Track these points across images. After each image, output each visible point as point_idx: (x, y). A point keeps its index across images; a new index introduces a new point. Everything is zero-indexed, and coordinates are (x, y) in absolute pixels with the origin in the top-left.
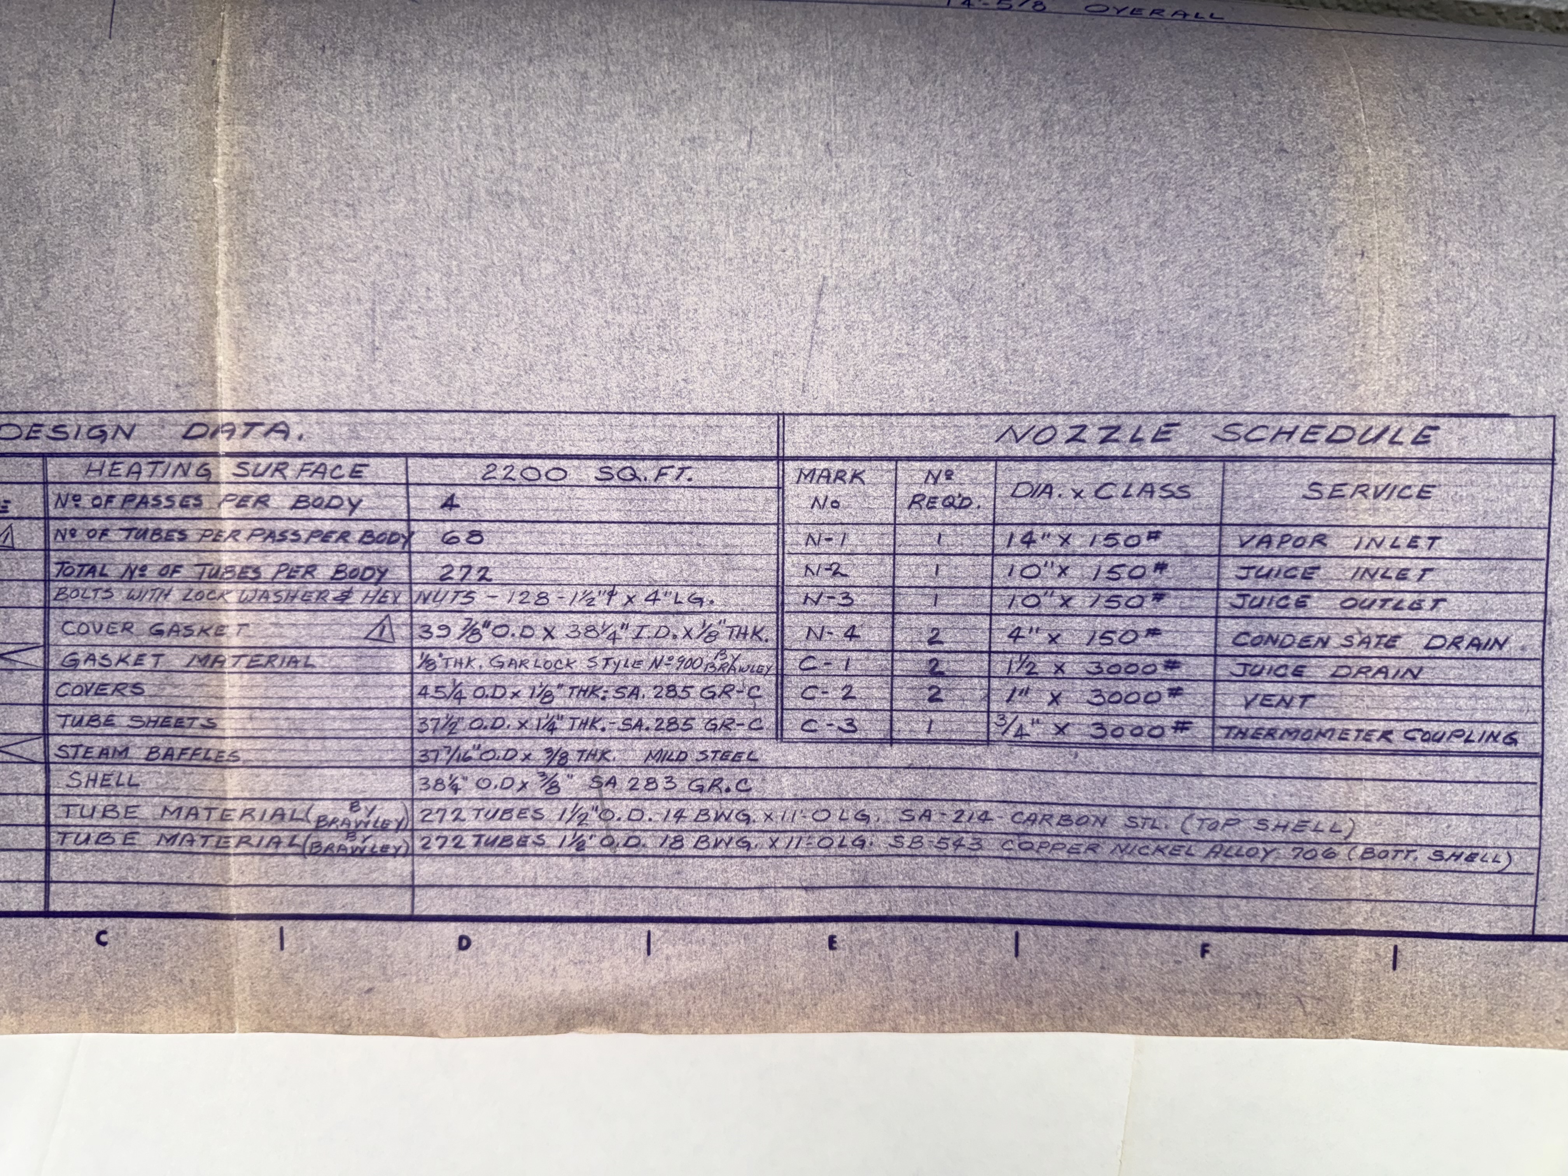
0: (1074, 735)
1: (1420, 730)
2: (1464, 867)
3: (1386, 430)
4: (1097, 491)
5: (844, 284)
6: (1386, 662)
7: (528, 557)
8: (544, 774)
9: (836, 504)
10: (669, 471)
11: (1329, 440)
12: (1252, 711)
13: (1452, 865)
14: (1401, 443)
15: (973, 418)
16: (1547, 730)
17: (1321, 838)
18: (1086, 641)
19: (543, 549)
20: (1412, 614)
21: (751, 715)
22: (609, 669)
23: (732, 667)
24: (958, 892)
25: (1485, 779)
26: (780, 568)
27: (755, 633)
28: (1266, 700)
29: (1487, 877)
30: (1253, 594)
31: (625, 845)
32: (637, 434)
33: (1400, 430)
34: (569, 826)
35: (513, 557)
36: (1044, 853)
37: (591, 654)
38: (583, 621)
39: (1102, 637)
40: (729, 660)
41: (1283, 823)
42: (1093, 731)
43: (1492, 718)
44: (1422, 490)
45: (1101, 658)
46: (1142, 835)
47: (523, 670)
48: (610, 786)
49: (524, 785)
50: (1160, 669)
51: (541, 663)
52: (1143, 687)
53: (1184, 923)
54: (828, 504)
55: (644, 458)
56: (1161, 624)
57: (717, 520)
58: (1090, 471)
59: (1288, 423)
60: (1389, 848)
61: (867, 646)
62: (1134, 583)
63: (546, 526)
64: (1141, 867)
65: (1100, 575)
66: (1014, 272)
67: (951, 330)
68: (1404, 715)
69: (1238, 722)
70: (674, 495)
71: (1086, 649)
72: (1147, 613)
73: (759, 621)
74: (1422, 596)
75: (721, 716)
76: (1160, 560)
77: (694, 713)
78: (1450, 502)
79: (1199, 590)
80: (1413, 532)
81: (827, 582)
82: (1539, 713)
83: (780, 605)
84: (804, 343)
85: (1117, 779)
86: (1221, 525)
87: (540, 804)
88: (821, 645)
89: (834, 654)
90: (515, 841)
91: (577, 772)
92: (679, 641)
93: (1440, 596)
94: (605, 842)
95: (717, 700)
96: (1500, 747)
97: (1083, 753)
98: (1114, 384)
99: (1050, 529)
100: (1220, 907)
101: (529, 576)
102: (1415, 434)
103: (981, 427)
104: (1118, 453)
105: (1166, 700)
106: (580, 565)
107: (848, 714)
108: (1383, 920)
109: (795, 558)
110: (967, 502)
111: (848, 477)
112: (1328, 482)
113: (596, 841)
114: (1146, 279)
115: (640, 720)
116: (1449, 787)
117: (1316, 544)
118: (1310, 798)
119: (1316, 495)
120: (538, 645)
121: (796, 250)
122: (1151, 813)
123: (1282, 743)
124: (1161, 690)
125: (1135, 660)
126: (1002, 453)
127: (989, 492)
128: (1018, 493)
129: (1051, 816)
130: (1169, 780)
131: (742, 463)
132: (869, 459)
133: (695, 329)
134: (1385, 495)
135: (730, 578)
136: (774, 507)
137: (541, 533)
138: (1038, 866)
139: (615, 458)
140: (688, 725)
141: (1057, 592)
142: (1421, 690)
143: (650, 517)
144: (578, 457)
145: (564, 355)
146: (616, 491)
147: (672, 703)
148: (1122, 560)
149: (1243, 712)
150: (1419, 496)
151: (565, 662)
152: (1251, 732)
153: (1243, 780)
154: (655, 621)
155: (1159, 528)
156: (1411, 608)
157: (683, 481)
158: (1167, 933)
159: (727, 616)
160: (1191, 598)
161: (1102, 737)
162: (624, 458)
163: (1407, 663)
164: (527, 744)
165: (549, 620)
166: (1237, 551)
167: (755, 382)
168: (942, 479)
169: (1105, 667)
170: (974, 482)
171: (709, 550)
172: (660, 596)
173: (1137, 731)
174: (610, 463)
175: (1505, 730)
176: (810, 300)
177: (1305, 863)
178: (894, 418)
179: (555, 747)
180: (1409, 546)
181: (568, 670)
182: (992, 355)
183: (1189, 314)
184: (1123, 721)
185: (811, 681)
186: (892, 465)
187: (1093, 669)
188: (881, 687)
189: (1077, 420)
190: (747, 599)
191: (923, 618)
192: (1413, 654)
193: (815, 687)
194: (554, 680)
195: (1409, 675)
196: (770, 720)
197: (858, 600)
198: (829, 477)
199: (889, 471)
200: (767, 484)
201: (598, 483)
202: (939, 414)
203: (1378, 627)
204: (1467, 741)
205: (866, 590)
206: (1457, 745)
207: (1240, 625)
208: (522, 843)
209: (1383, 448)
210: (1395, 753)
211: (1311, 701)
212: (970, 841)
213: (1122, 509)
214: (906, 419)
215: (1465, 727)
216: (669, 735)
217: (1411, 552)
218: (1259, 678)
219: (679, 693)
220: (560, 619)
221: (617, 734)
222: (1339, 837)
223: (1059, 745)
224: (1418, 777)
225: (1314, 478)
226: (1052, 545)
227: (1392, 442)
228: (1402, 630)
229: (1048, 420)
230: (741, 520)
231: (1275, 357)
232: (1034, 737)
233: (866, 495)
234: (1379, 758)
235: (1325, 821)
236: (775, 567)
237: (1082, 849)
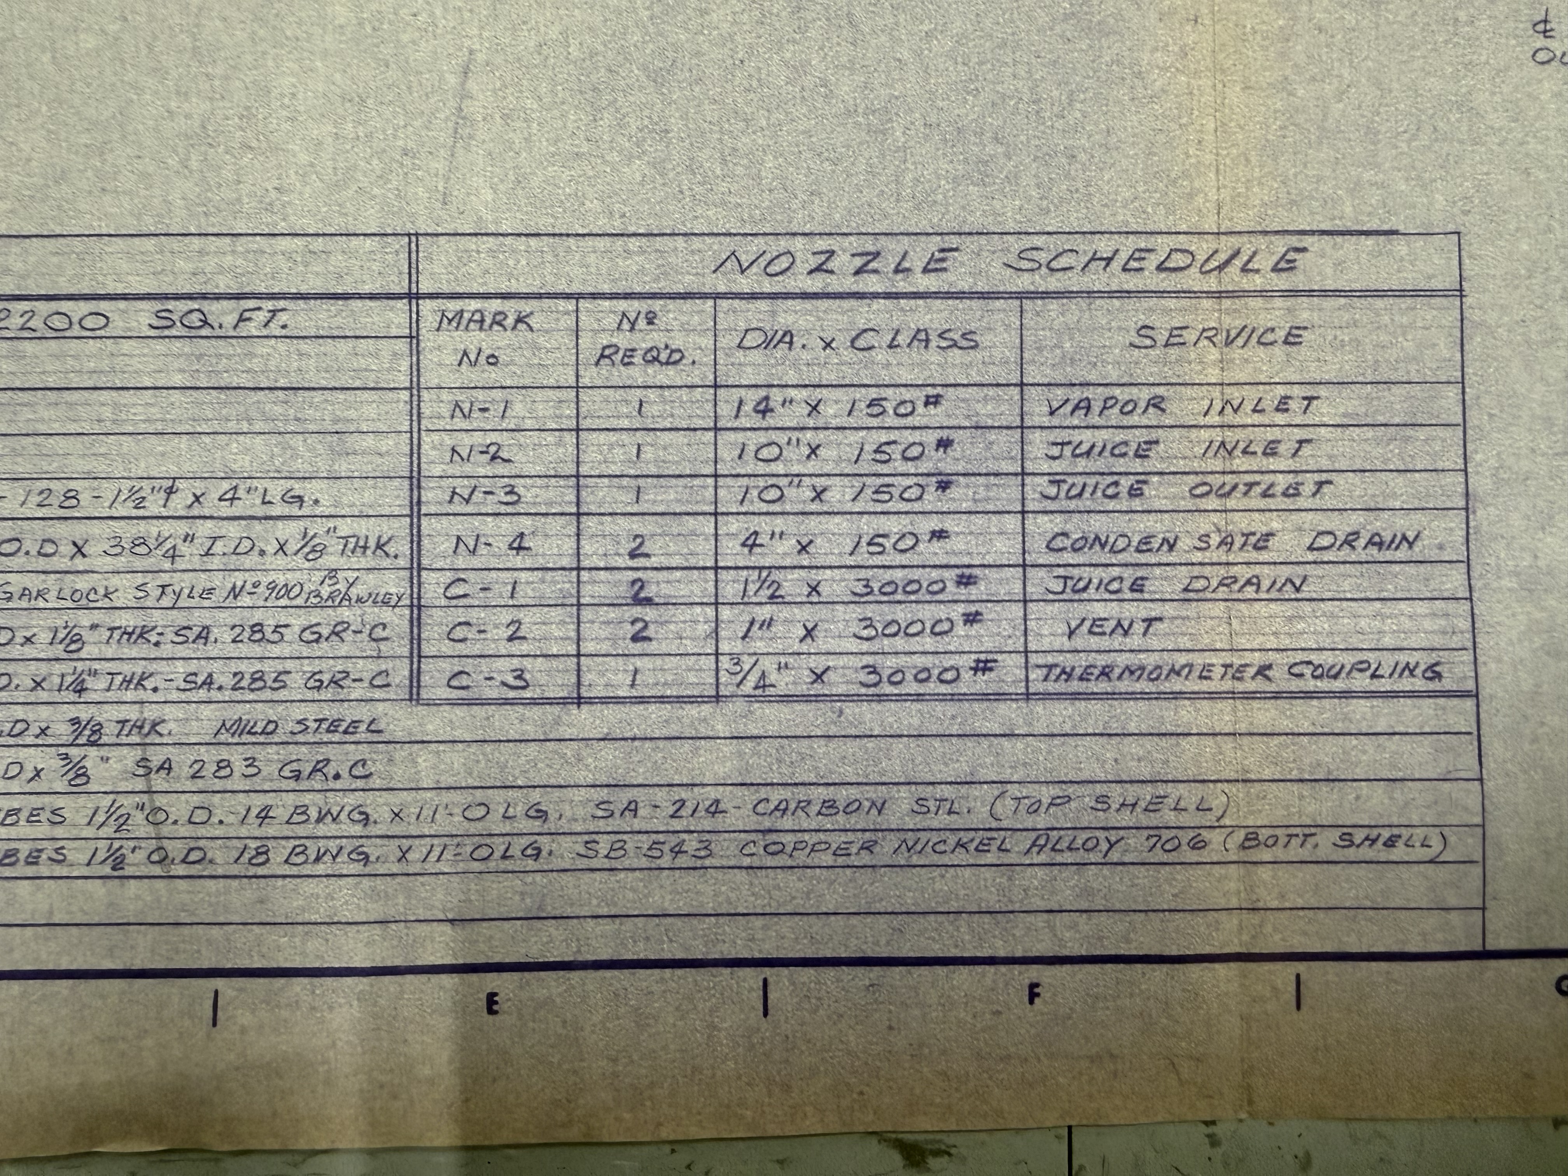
0: (836, 683)
1: (1309, 663)
2: (1383, 857)
3: (1236, 254)
4: (853, 341)
5: (499, 60)
6: (1257, 570)
7: (51, 440)
8: (66, 757)
9: (493, 360)
10: (254, 315)
11: (1160, 268)
12: (1079, 642)
13: (1366, 852)
14: (1257, 271)
15: (680, 239)
16: (1481, 659)
17: (1185, 819)
18: (848, 549)
19: (73, 428)
20: (1288, 503)
21: (373, 667)
22: (166, 602)
23: (346, 597)
24: (678, 922)
25: (1402, 729)
26: (415, 451)
27: (379, 546)
28: (1096, 627)
29: (1415, 868)
30: (1070, 480)
31: (184, 861)
32: (210, 264)
33: (1255, 253)
34: (102, 833)
35: (30, 440)
36: (801, 857)
37: (139, 579)
38: (128, 531)
39: (869, 544)
40: (342, 587)
41: (1130, 800)
42: (863, 677)
43: (1405, 644)
44: (1289, 334)
45: (870, 573)
46: (935, 824)
47: (41, 604)
48: (163, 773)
49: (38, 773)
50: (951, 587)
51: (66, 593)
52: (928, 613)
53: (1002, 953)
54: (482, 359)
55: (218, 297)
56: (949, 524)
57: (324, 383)
58: (843, 313)
59: (1104, 246)
60: (1279, 832)
61: (540, 562)
62: (910, 467)
63: (76, 396)
64: (937, 872)
65: (864, 456)
66: (729, 45)
67: (646, 122)
68: (1286, 642)
69: (1060, 659)
70: (262, 348)
71: (850, 561)
72: (929, 508)
73: (386, 528)
74: (1300, 478)
75: (329, 669)
76: (944, 434)
77: (289, 665)
78: (1328, 349)
79: (996, 475)
80: (1281, 391)
81: (482, 471)
82: (1469, 636)
83: (416, 505)
84: (444, 137)
85: (899, 745)
86: (1022, 385)
87: (60, 801)
88: (476, 562)
89: (493, 574)
90: (22, 856)
91: (114, 752)
92: (268, 559)
93: (1324, 477)
94: (155, 857)
95: (324, 645)
96: (1419, 684)
97: (850, 709)
98: (868, 195)
99: (792, 393)
100: (1052, 928)
101: (52, 467)
102: (1275, 258)
103: (693, 252)
104: (879, 288)
105: (961, 629)
106: (125, 450)
107: (516, 662)
108: (1277, 937)
109: (435, 437)
110: (677, 356)
111: (510, 321)
112: (1163, 325)
113: (141, 855)
114: (906, 55)
115: (210, 675)
116: (1354, 741)
117: (1151, 410)
118: (1166, 762)
119: (1148, 342)
120: (63, 567)
121: (432, 14)
122: (947, 791)
123: (1124, 686)
124: (954, 616)
125: (916, 574)
126: (722, 289)
127: (707, 342)
128: (746, 343)
129: (809, 802)
130: (970, 743)
131: (359, 303)
132: (539, 296)
133: (292, 119)
134: (1240, 341)
135: (342, 467)
136: (405, 365)
137: (70, 405)
138: (792, 877)
139: (177, 297)
140: (280, 681)
141: (807, 481)
142: (1307, 607)
143: (226, 380)
144: (125, 297)
145: (109, 157)
146: (178, 344)
147: (257, 650)
148: (893, 436)
149: (1067, 645)
150: (1286, 342)
151: (102, 591)
152: (1078, 672)
153: (1071, 741)
154: (233, 530)
155: (939, 390)
156: (1285, 494)
157: (274, 329)
158: (979, 969)
159: (339, 522)
160: (987, 487)
161: (875, 685)
162: (190, 297)
163: (1285, 572)
164: (44, 712)
165: (78, 530)
166: (1046, 421)
167: (376, 191)
168: (642, 323)
169: (876, 586)
170: (686, 329)
171: (312, 427)
172: (241, 493)
173: (923, 676)
174: (171, 305)
175: (1424, 660)
176: (452, 80)
177: (1165, 858)
178: (571, 240)
179: (84, 716)
180: (1277, 410)
181: (106, 603)
182: (703, 155)
183: (965, 101)
184: (903, 660)
185: (461, 615)
186: (571, 305)
187: (860, 588)
188: (563, 622)
189: (822, 244)
190: (368, 496)
191: (621, 520)
192: (1293, 559)
193: (468, 624)
194: (85, 619)
195: (1289, 587)
196: (401, 673)
197: (528, 496)
198: (482, 321)
199: (567, 313)
200: (394, 332)
201: (153, 333)
202: (635, 235)
203: (1242, 523)
204: (1374, 676)
205: (539, 482)
206: (1360, 682)
207: (1056, 523)
208: (33, 860)
209: (1233, 278)
210: (1277, 696)
211: (1157, 625)
212: (695, 845)
213: (888, 365)
214: (590, 242)
215: (1371, 657)
216: (252, 696)
217: (1280, 418)
218: (1085, 596)
219: (269, 635)
220: (96, 528)
221: (175, 696)
222: (1209, 819)
223: (817, 698)
224: (1311, 729)
225: (1142, 319)
226: (797, 414)
227: (1244, 270)
228: (1275, 525)
229: (783, 244)
230: (358, 384)
231: (1083, 157)
232: (781, 690)
233: (536, 347)
234: (1256, 704)
235: (1190, 795)
236: (407, 450)
237: (854, 850)
